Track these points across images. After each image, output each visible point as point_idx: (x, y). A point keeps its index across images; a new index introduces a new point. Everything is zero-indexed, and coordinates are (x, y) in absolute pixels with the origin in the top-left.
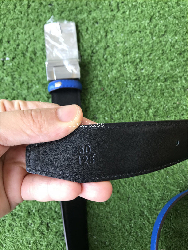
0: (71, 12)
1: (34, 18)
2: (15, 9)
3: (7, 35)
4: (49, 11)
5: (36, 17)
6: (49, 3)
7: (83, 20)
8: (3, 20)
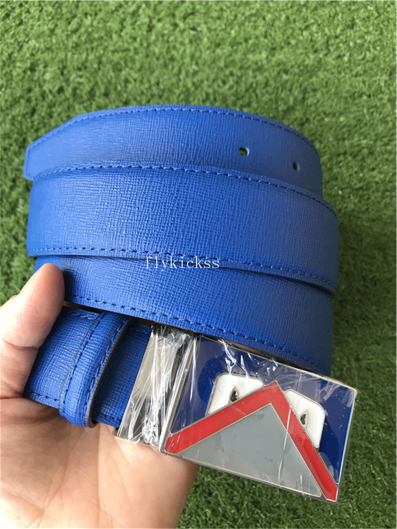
0: (235, 48)
1: (161, 53)
2: (121, 31)
3: (105, 80)
4: (191, 42)
5: (165, 50)
6: (192, 26)
7: (259, 64)
8: (96, 51)
